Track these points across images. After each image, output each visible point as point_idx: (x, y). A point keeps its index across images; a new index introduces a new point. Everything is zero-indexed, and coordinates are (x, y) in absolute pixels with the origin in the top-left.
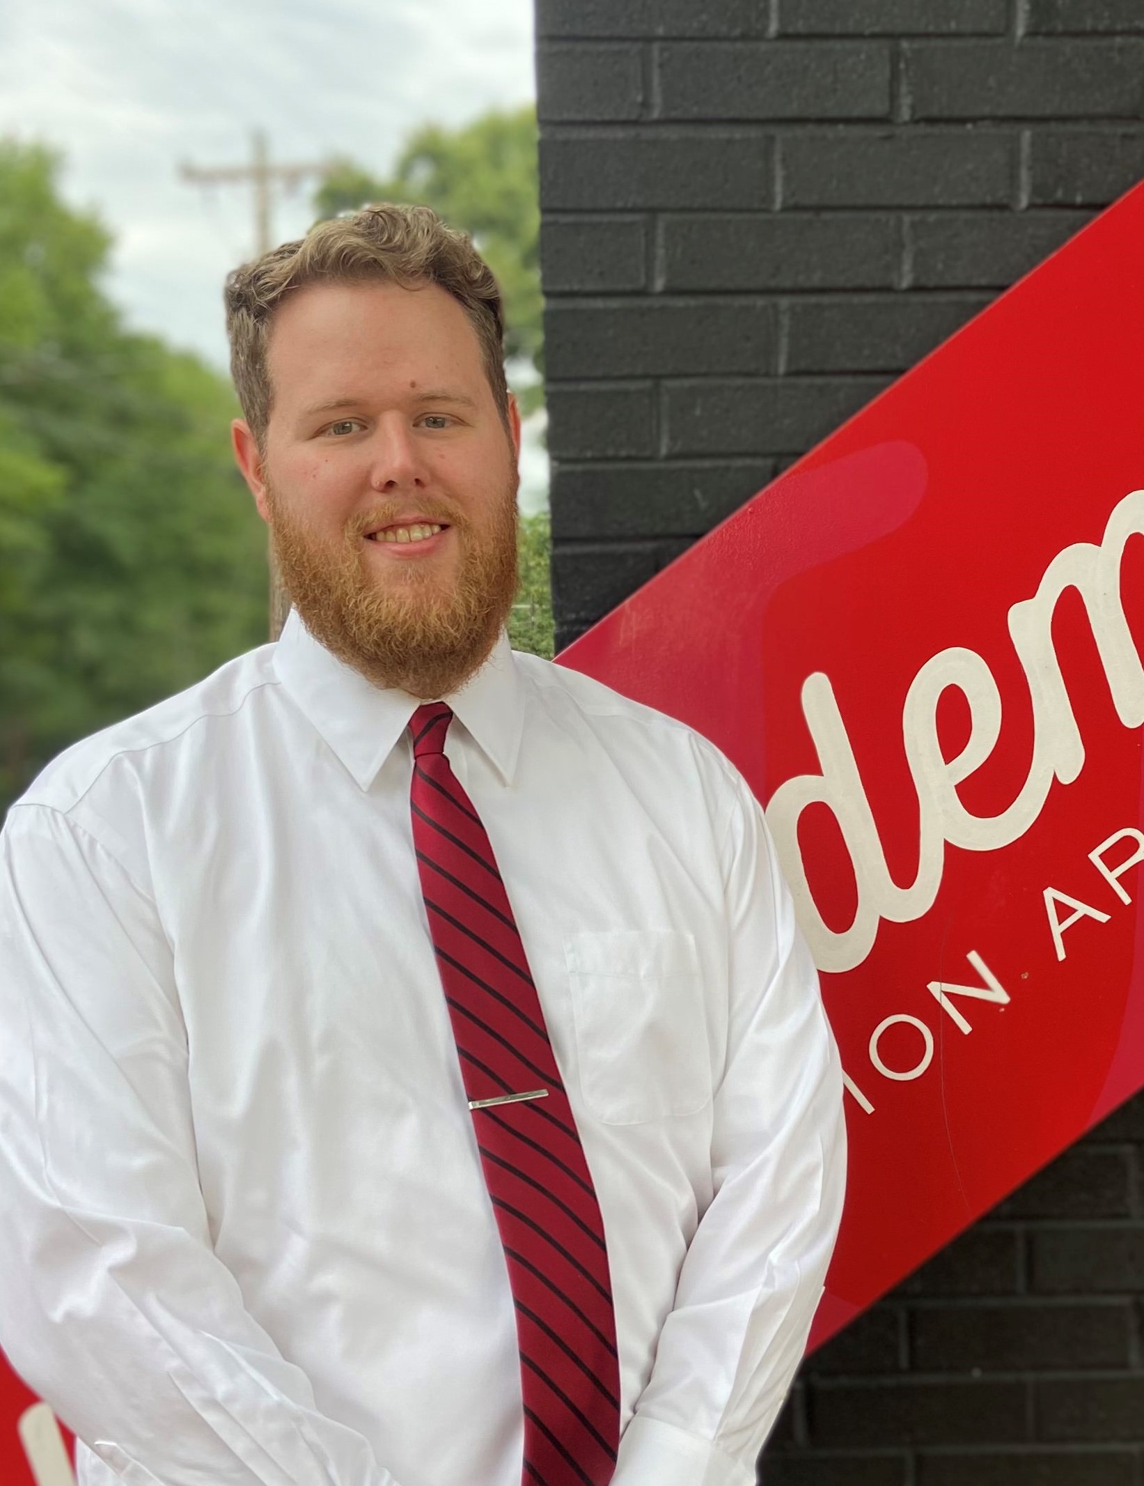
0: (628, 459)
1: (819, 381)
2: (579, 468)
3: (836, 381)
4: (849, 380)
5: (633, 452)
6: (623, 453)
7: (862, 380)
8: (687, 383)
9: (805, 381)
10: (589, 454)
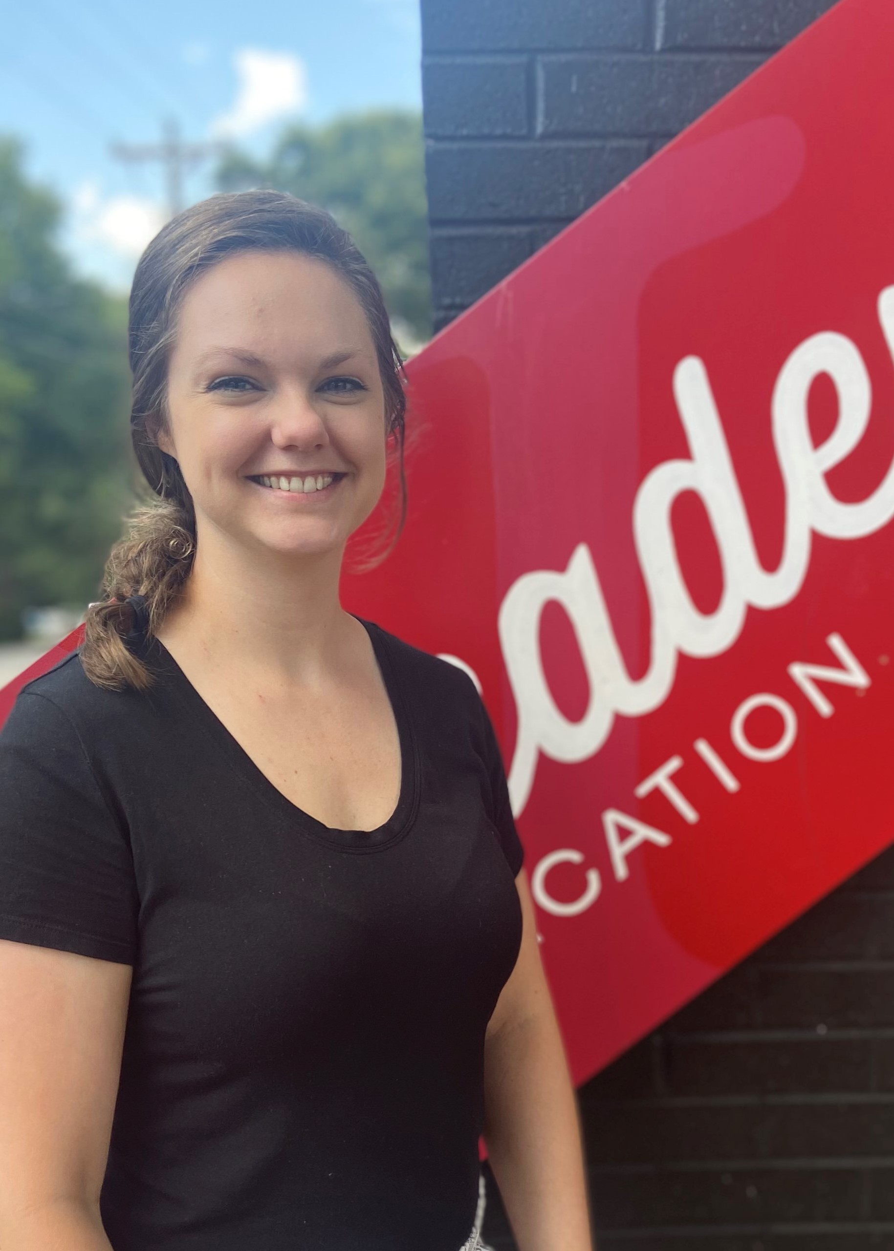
0: (505, 137)
1: (695, 58)
2: (455, 146)
3: (713, 58)
4: (725, 58)
5: (509, 131)
6: (498, 131)
7: (739, 57)
8: (563, 58)
9: (680, 58)
10: (465, 132)
